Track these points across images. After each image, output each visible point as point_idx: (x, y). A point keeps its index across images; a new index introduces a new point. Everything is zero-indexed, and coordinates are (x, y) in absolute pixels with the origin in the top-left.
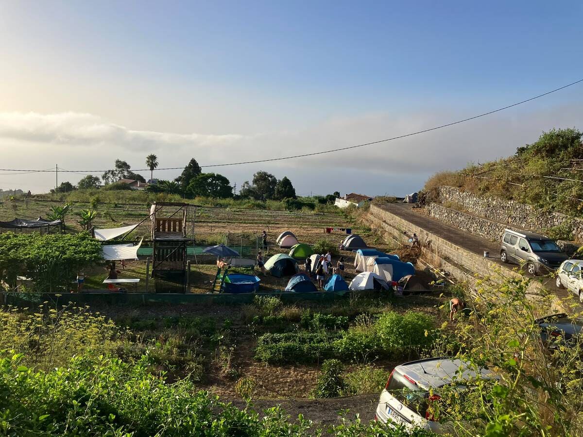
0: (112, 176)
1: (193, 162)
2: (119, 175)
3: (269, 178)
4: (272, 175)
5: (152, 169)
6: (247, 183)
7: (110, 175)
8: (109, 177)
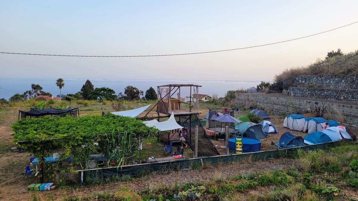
0: (29, 95)
1: (88, 82)
2: (35, 94)
3: (134, 90)
4: (136, 88)
5: (61, 87)
6: (120, 93)
7: (28, 94)
8: (27, 95)
